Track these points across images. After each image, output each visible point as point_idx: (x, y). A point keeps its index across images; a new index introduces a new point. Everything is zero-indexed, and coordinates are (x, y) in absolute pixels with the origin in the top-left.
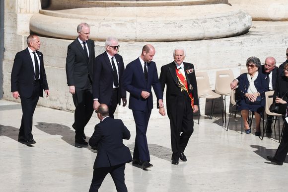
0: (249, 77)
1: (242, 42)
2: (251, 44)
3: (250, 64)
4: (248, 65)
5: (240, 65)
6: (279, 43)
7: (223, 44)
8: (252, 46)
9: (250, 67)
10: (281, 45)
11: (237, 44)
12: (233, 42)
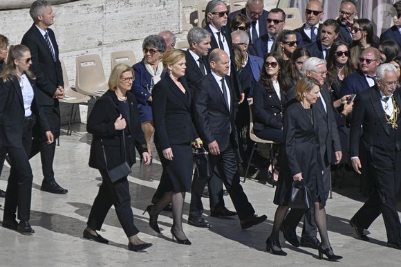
0: (150, 68)
1: (102, 7)
2: (115, 9)
3: (149, 48)
4: (145, 49)
5: (100, 44)
6: (154, 5)
7: (77, 12)
8: (117, 12)
9: (149, 53)
10: (158, 8)
11: (96, 10)
12: (90, 7)
